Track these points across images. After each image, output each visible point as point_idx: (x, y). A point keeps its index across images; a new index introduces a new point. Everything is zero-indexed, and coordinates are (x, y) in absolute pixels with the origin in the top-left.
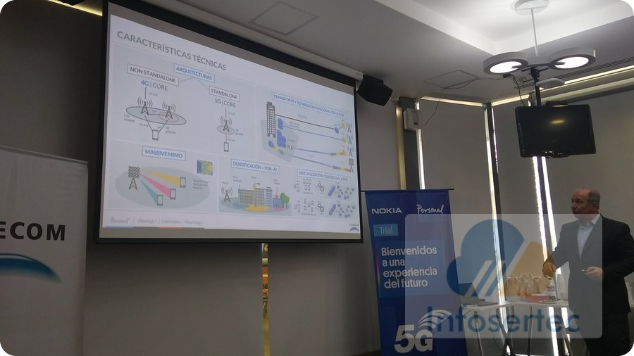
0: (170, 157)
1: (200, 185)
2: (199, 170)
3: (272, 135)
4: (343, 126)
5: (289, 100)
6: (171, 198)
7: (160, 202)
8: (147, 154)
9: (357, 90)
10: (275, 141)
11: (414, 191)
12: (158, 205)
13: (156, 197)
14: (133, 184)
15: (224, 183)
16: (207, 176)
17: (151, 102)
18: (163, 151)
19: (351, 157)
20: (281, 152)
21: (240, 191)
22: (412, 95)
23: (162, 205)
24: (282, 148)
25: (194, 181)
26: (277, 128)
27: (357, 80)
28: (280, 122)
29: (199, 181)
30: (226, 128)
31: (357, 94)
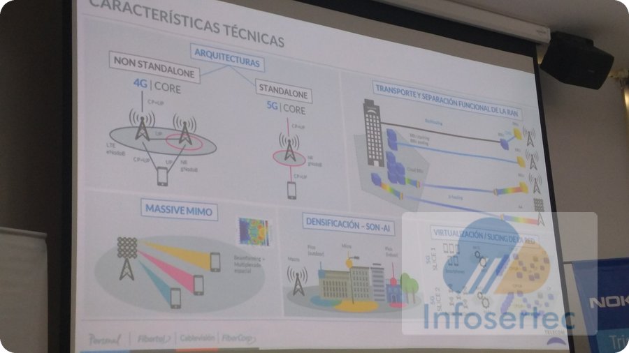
0: (191, 216)
1: (246, 265)
2: (244, 237)
3: (376, 163)
4: (516, 135)
5: (407, 93)
6: (196, 294)
7: (175, 302)
8: (150, 213)
9: (540, 62)
10: (383, 173)
12: (173, 307)
13: (167, 292)
14: (127, 270)
15: (290, 259)
16: (259, 247)
17: (153, 117)
18: (177, 205)
19: (537, 196)
20: (397, 194)
21: (322, 274)
23: (179, 307)
24: (398, 187)
25: (236, 258)
26: (387, 148)
27: (539, 44)
28: (392, 136)
29: (246, 258)
30: (290, 154)
31: (541, 71)
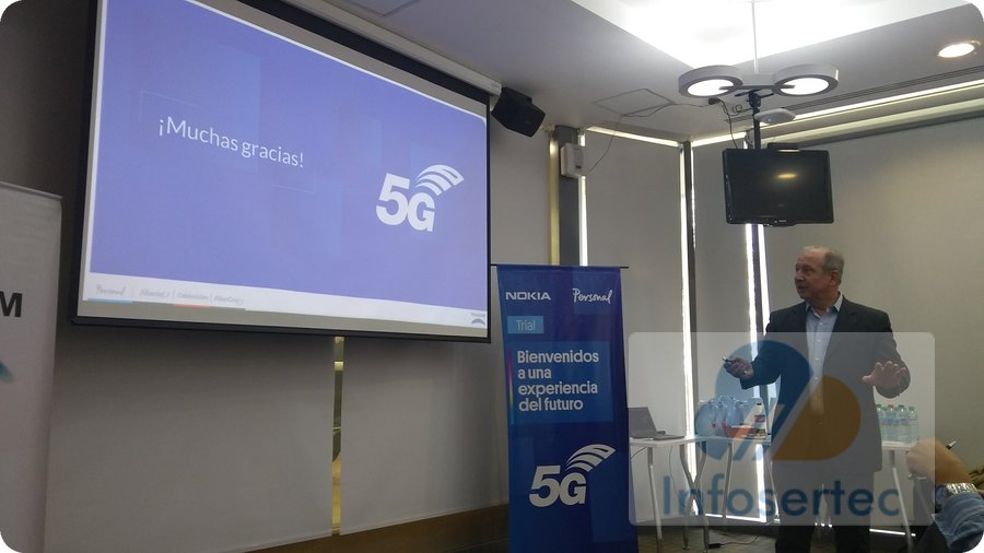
9: (491, 110)
11: (571, 269)
22: (575, 122)
27: (492, 95)
31: (491, 116)
